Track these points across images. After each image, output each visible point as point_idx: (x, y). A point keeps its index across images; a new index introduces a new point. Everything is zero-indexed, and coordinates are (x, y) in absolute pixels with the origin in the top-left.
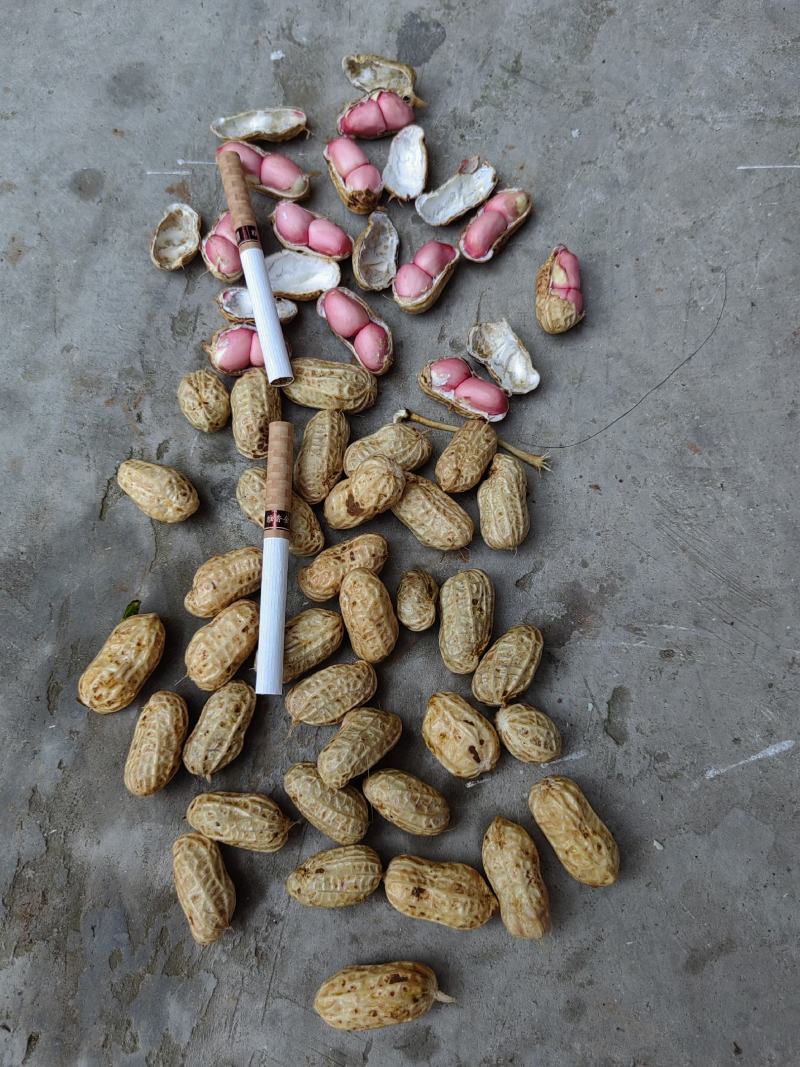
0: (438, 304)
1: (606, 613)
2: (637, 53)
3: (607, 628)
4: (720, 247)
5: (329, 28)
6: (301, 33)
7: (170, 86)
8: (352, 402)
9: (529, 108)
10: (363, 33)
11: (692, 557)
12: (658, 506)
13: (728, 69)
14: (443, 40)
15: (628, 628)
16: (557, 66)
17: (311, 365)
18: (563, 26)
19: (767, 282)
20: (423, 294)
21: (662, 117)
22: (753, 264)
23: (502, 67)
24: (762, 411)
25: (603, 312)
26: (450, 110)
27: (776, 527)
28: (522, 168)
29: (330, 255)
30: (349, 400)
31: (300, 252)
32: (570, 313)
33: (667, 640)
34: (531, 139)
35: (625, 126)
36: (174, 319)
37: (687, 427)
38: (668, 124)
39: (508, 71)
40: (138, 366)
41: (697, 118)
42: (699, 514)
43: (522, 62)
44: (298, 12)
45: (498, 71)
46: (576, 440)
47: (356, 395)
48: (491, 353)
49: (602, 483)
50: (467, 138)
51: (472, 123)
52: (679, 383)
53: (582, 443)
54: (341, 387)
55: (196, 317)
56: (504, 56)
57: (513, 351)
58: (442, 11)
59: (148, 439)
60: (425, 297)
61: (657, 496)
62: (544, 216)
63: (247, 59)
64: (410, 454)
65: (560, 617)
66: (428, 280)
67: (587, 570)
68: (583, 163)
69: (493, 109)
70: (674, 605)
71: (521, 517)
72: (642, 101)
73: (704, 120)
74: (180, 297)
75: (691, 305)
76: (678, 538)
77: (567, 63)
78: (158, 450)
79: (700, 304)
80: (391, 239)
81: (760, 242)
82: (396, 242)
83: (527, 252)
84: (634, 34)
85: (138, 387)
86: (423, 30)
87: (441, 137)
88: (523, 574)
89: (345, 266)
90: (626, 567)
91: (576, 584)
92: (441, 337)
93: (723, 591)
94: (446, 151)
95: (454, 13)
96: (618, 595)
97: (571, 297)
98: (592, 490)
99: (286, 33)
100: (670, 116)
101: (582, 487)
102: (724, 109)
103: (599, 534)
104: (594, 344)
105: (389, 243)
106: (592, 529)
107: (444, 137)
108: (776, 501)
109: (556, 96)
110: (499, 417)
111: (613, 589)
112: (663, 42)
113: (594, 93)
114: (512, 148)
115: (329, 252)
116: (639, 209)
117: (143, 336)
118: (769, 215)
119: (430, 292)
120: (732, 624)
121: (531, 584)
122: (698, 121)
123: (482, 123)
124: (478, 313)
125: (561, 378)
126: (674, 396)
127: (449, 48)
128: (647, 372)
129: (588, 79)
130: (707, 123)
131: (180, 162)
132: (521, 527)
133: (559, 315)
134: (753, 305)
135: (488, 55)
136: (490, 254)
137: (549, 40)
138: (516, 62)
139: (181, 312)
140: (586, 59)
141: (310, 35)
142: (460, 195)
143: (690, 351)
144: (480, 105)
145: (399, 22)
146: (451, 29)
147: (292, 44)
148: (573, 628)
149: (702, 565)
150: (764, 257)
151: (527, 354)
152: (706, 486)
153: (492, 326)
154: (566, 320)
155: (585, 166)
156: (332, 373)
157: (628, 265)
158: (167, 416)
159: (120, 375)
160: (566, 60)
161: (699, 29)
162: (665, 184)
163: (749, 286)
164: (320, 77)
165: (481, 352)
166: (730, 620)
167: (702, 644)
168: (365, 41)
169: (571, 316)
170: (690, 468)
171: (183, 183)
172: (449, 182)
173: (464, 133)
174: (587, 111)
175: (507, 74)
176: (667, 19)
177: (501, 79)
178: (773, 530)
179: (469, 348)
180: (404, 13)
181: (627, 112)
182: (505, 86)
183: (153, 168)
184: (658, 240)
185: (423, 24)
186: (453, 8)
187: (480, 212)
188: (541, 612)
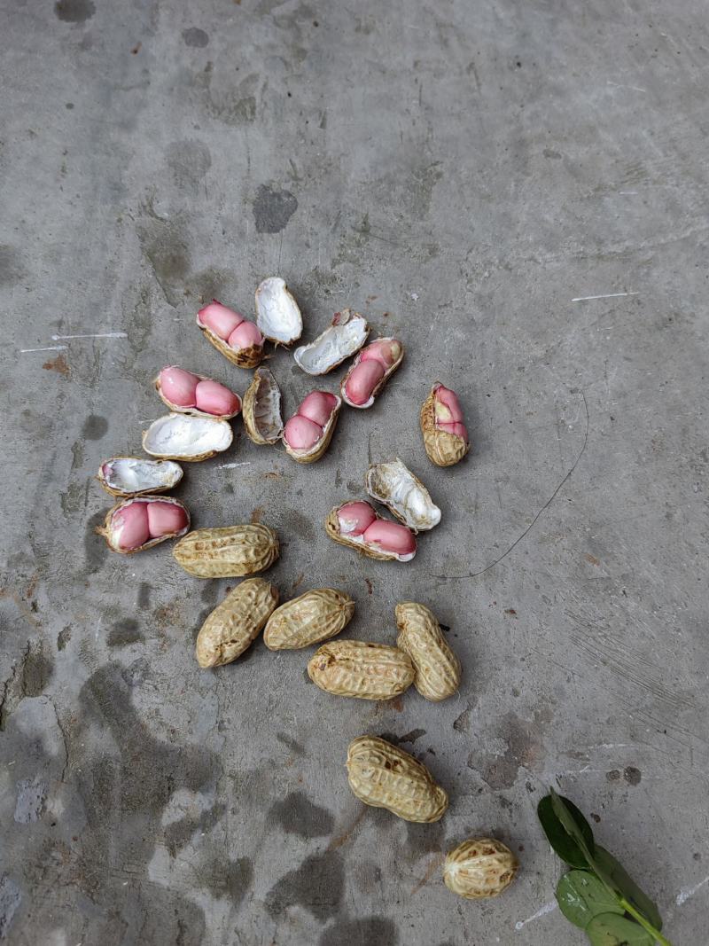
0: (330, 450)
1: (546, 740)
2: (468, 208)
3: (551, 758)
4: (572, 371)
5: (188, 203)
6: (162, 208)
7: (36, 266)
9: (383, 262)
10: (221, 206)
11: (614, 669)
12: (572, 621)
13: (547, 217)
14: (296, 208)
15: (571, 754)
16: (402, 223)
18: (400, 189)
19: (620, 397)
20: (316, 443)
21: (500, 262)
22: (604, 383)
23: (353, 228)
24: (642, 515)
25: (484, 440)
26: (312, 268)
27: (681, 627)
28: (386, 315)
29: (219, 415)
31: (188, 414)
32: (460, 446)
33: (611, 760)
34: (390, 290)
35: (470, 272)
36: (63, 495)
37: (581, 540)
38: (506, 267)
39: (358, 231)
40: (29, 550)
41: (530, 260)
42: (610, 624)
43: (370, 222)
44: (157, 190)
45: (350, 232)
46: (484, 567)
48: (389, 492)
49: (515, 606)
50: (332, 292)
51: (334, 279)
52: (565, 498)
53: (490, 569)
55: (87, 490)
56: (353, 218)
57: (409, 489)
58: (291, 183)
59: (47, 630)
60: (318, 446)
61: (569, 612)
62: (414, 356)
63: (112, 236)
65: (503, 755)
66: (318, 429)
67: (519, 699)
68: (440, 307)
69: (351, 265)
70: (608, 722)
72: (480, 248)
73: (535, 261)
74: (68, 472)
75: (560, 425)
76: (597, 652)
77: (410, 221)
78: (59, 639)
79: (568, 422)
80: (272, 392)
81: (606, 362)
82: (278, 395)
83: (405, 391)
84: (462, 192)
85: (31, 572)
86: (276, 200)
87: (307, 293)
88: (459, 713)
89: (236, 423)
90: (555, 689)
91: (512, 716)
92: (338, 481)
93: (649, 699)
94: (315, 306)
95: (302, 184)
96: (554, 721)
97: (457, 431)
98: (508, 616)
99: (148, 209)
100: (507, 260)
101: (500, 613)
102: (551, 250)
103: (523, 660)
104: (483, 470)
105: (270, 396)
106: (516, 656)
107: (310, 294)
108: (675, 601)
109: (405, 250)
110: (410, 556)
111: (547, 715)
112: (489, 198)
113: (437, 244)
114: (374, 298)
115: (217, 412)
116: (497, 343)
117: (32, 517)
118: (608, 338)
119: (323, 440)
120: (665, 732)
121: (468, 723)
122: (532, 262)
123: (343, 278)
124: (369, 454)
125: (458, 508)
126: (564, 512)
127: (302, 214)
128: (535, 492)
129: (431, 233)
130: (540, 263)
131: (55, 338)
133: (450, 450)
134: (612, 419)
135: (338, 218)
136: (371, 401)
137: (390, 202)
138: (365, 223)
139: (71, 488)
140: (425, 216)
141: (171, 210)
142: (335, 345)
143: (568, 467)
144: (339, 263)
145: (253, 195)
146: (302, 198)
147: (154, 219)
148: (518, 764)
149: (623, 675)
150: (612, 375)
151: (425, 490)
152: (610, 595)
153: (386, 466)
154: (457, 454)
155: (443, 310)
157: (498, 395)
158: (65, 600)
159: (9, 563)
160: (408, 218)
161: (516, 186)
162: (514, 319)
163: (605, 403)
164: (185, 247)
165: (379, 492)
166: (662, 729)
167: (643, 759)
168: (224, 213)
169: (461, 450)
170: (592, 580)
171: (61, 357)
172: (324, 333)
173: (328, 288)
174: (435, 261)
175: (358, 234)
176: (487, 179)
177: (354, 238)
178: (679, 630)
179: (370, 490)
180: (256, 187)
181: (470, 259)
182: (359, 244)
183: (27, 347)
184: (519, 369)
185: (274, 195)
186: (301, 180)
187: (357, 361)
188: (484, 751)
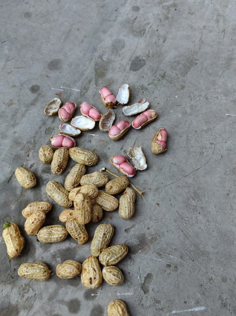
0: (122, 137)
1: (152, 246)
2: (201, 76)
3: (151, 252)
4: (215, 137)
5: (113, 57)
6: (105, 58)
7: (65, 66)
8: (88, 163)
9: (165, 87)
10: (122, 60)
11: (184, 234)
12: (177, 214)
13: (229, 85)
14: (144, 65)
15: (158, 253)
16: (176, 77)
17: (79, 150)
18: (181, 66)
19: (228, 150)
20: (117, 135)
21: (205, 96)
22: (224, 144)
24: (218, 191)
25: (173, 150)
26: (141, 84)
27: (215, 231)
28: (158, 104)
29: (94, 119)
30: (87, 162)
31: (86, 117)
32: (160, 149)
33: (170, 261)
34: (163, 96)
35: (192, 97)
36: (46, 129)
37: (192, 191)
38: (207, 98)
39: (161, 76)
40: (32, 141)
41: (216, 98)
42: (190, 220)
43: (166, 74)
44: (106, 52)
45: (158, 76)
46: (155, 188)
47: (90, 161)
48: (135, 156)
49: (160, 203)
50: (144, 93)
51: (147, 89)
52: (193, 177)
53: (157, 189)
54: (85, 158)
55: (53, 130)
56: (161, 72)
57: (141, 157)
58: (146, 57)
59: (29, 162)
61: (177, 212)
62: (162, 119)
63: (88, 63)
64: (100, 182)
65: (136, 244)
66: (119, 131)
67: (149, 230)
68: (177, 105)
69: (154, 86)
70: (175, 249)
71: (132, 209)
72: (200, 90)
73: (218, 98)
74: (50, 123)
75: (201, 153)
76: (181, 227)
77: (179, 77)
78: (31, 165)
79: (205, 153)
80: (113, 117)
81: (228, 138)
82: (114, 119)
83: (154, 128)
84: (202, 71)
85: (31, 146)
86: (139, 62)
87: (137, 91)
88: (128, 227)
89: (97, 123)
90: (162, 232)
91: (144, 235)
92: (122, 149)
93: (192, 248)
94: (137, 96)
95: (149, 58)
96: (157, 241)
97: (161, 144)
98: (156, 205)
99: (101, 57)
100: (208, 96)
101: (154, 204)
102: (225, 96)
103: (155, 220)
104: (168, 158)
105: (112, 118)
106: (153, 218)
107: (137, 92)
108: (217, 222)
109: (174, 85)
110: (132, 176)
111: (156, 239)
112: (210, 74)
113: (185, 86)
114: (157, 98)
115: (94, 118)
116: (191, 121)
117: (37, 132)
118: (233, 130)
119: (119, 135)
120: (193, 260)
121: (130, 231)
123: (150, 90)
124: (135, 144)
125: (155, 168)
126: (190, 180)
127: (146, 67)
128: (183, 171)
129: (185, 82)
130: (219, 100)
131: (62, 87)
132: (132, 213)
134: (222, 157)
135: (156, 71)
136: (140, 127)
137: (175, 69)
138: (164, 74)
139: (49, 128)
140: (185, 76)
141: (107, 59)
142: (138, 108)
143: (198, 167)
144: (150, 84)
145: (133, 59)
146: (147, 63)
147: (101, 60)
148: (140, 249)
149: (187, 238)
150: (229, 143)
151: (145, 159)
152: (194, 211)
153: (137, 148)
154: (158, 150)
155: (178, 106)
156: (84, 153)
157: (184, 137)
158: (36, 156)
159: (27, 142)
160: (179, 76)
161: (222, 72)
162: (201, 115)
163: (221, 151)
164: (107, 70)
165: (132, 155)
167: (181, 265)
168: (122, 62)
169: (160, 150)
170: (190, 205)
171: (61, 93)
172: (135, 104)
173: (144, 91)
174: (182, 91)
176: (213, 68)
177: (158, 78)
178: (214, 231)
179: (128, 153)
180: (135, 57)
181: (194, 93)
182: (159, 80)
183: (54, 87)
184: (195, 132)
185: (139, 60)
186: (150, 57)
187: (141, 115)
188: (131, 241)
